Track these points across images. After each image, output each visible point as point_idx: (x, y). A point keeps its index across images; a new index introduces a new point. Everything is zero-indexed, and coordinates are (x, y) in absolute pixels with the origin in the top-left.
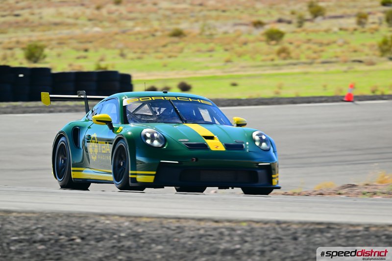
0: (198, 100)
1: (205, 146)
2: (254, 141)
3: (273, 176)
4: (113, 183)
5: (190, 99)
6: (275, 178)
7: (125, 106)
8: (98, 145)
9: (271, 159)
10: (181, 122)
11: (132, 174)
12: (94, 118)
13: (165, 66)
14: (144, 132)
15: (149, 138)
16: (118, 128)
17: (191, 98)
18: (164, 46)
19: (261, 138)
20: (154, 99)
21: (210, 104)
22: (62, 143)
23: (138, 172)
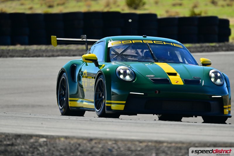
0: (171, 44)
1: (168, 81)
2: (210, 77)
3: (225, 107)
4: (95, 111)
5: (164, 42)
7: (110, 48)
8: (87, 80)
9: (223, 92)
10: (153, 61)
11: (107, 103)
12: (84, 57)
14: (118, 69)
15: (122, 74)
16: (101, 66)
17: (166, 42)
19: (216, 75)
20: (134, 42)
21: (181, 47)
22: (64, 77)
23: (112, 102)
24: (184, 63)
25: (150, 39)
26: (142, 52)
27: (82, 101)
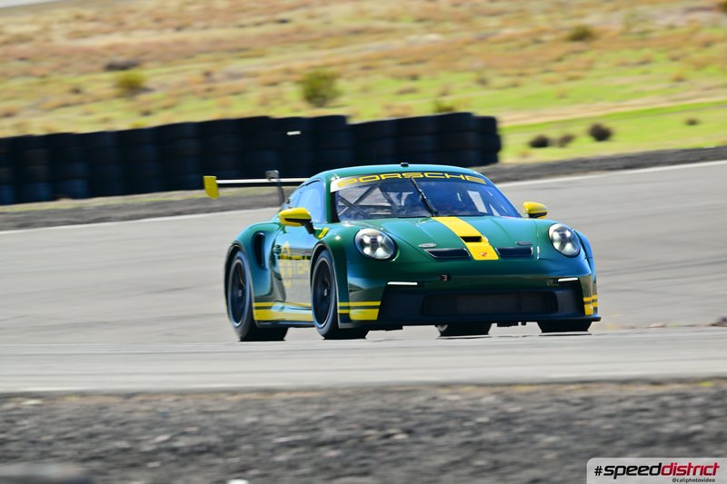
0: (461, 176)
1: (464, 254)
2: (551, 241)
3: (585, 299)
4: (313, 326)
5: (446, 175)
6: (588, 303)
7: (335, 192)
8: (292, 263)
9: (580, 270)
10: (428, 214)
11: (341, 308)
12: (282, 215)
13: (562, 96)
14: (359, 235)
15: (367, 245)
16: (321, 231)
17: (449, 173)
18: (559, 60)
19: (563, 236)
20: (383, 178)
21: (482, 181)
22: (238, 261)
23: (351, 304)
24: (491, 214)
25: (416, 170)
26: (399, 197)
27: (283, 308)
